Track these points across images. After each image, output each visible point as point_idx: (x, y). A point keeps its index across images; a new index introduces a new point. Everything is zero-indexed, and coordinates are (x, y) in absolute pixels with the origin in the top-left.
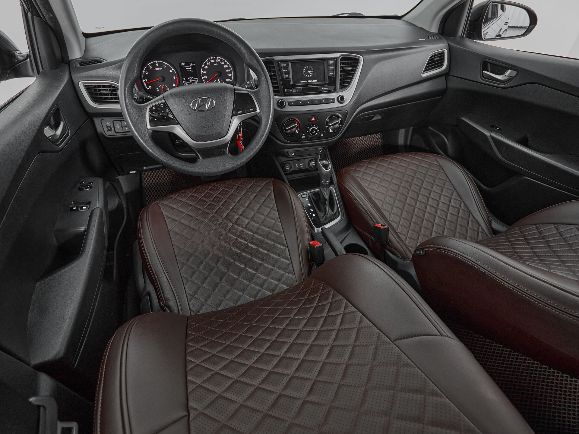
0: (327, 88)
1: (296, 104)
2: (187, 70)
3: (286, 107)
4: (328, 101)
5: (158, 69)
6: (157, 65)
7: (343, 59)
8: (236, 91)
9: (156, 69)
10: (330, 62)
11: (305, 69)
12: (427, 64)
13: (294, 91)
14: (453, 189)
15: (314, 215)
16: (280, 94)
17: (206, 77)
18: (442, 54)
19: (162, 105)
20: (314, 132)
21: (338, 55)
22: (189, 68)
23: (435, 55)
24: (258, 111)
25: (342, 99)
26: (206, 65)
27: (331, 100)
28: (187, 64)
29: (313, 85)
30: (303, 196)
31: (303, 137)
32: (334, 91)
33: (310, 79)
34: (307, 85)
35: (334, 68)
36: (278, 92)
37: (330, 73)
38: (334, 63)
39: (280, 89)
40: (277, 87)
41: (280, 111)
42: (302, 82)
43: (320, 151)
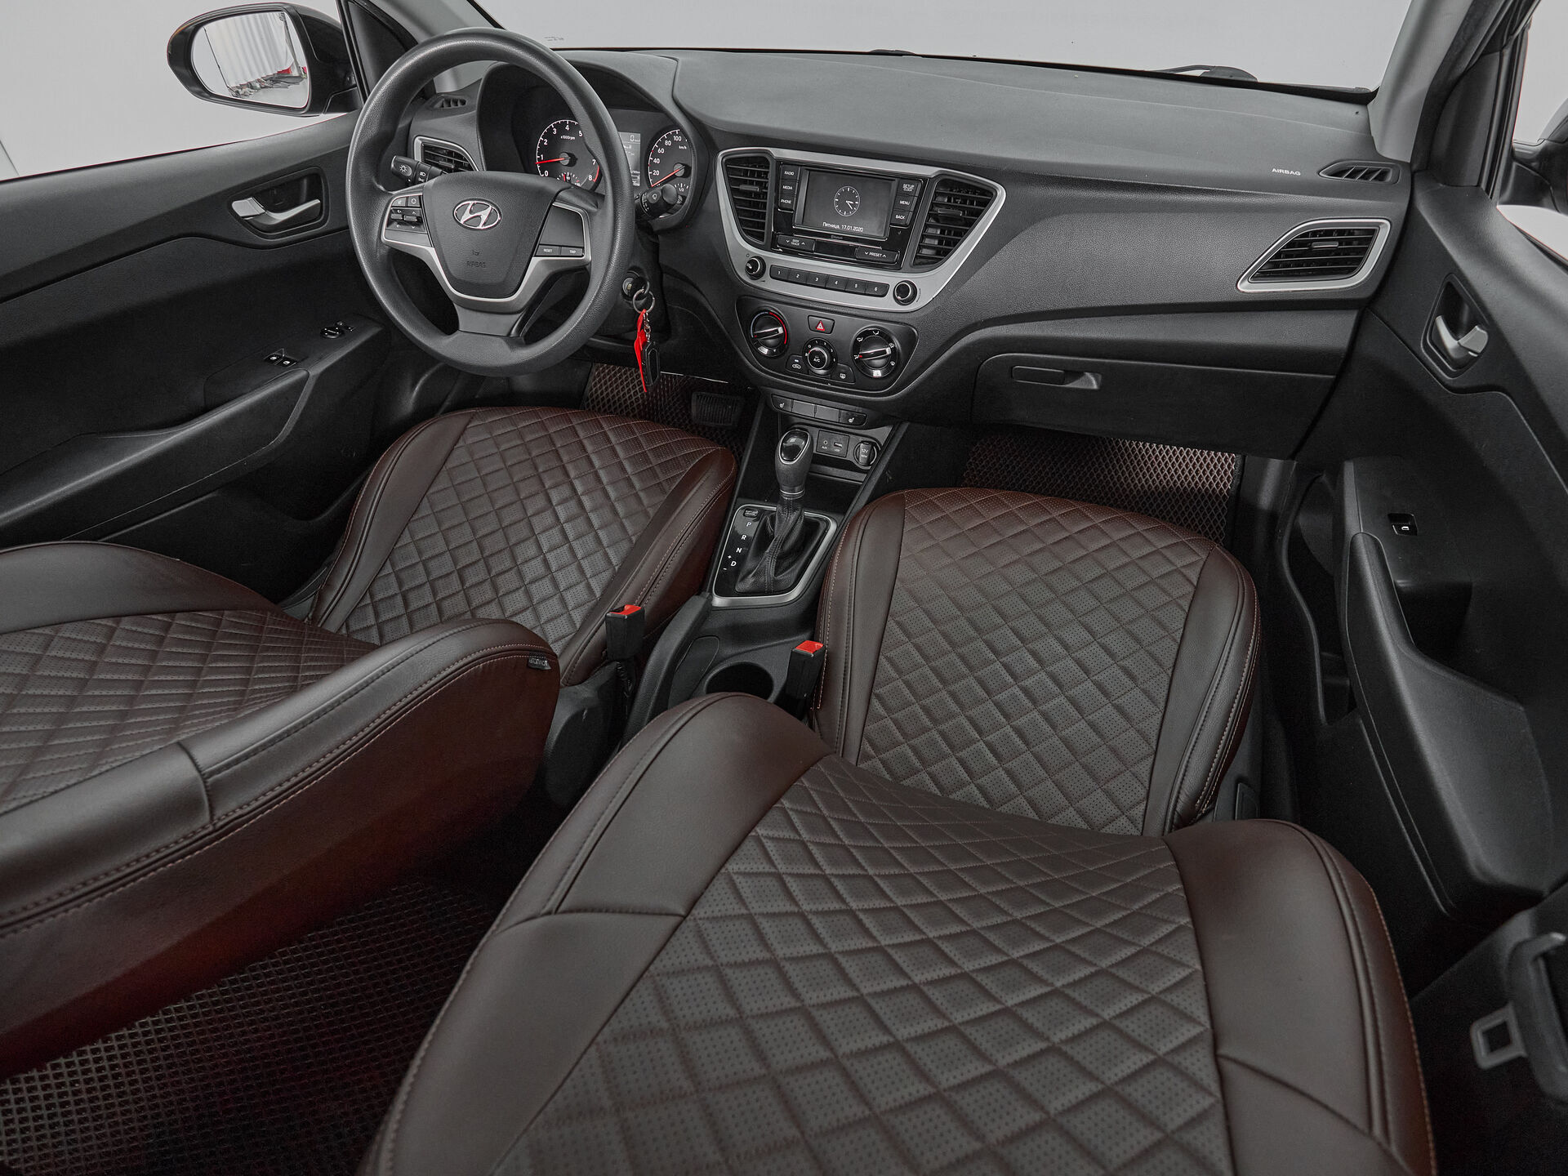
0: (878, 255)
1: (788, 276)
3: (763, 278)
4: (866, 288)
5: (568, 137)
6: (567, 128)
7: (945, 182)
8: (555, 204)
9: (565, 137)
10: (905, 186)
11: (841, 193)
12: (1278, 255)
13: (795, 242)
15: (734, 564)
16: (762, 243)
17: (657, 173)
18: (1370, 234)
19: (413, 201)
20: (818, 360)
21: (930, 171)
22: (628, 145)
23: (1314, 233)
24: (588, 256)
25: (905, 293)
26: (661, 145)
27: (876, 289)
29: (848, 239)
30: (748, 513)
31: (797, 366)
32: (896, 267)
33: (846, 221)
34: (830, 236)
35: (911, 204)
36: (760, 237)
37: (897, 217)
38: (915, 190)
39: (765, 231)
40: (762, 226)
41: (746, 283)
42: (826, 225)
43: (851, 421)
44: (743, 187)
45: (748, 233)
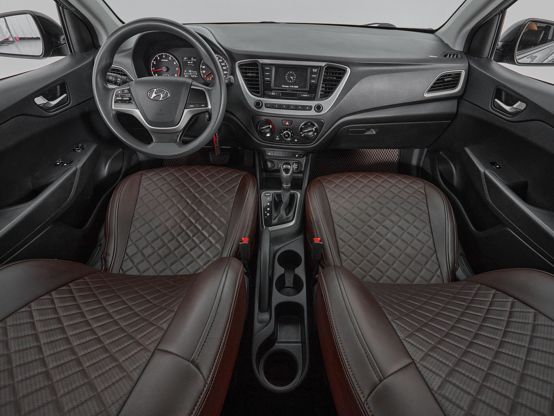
0: (306, 96)
1: (273, 106)
2: (189, 63)
3: (262, 108)
4: (304, 108)
5: (165, 60)
6: (164, 56)
7: (328, 68)
8: (192, 87)
9: (163, 60)
10: (314, 70)
11: (288, 74)
12: (435, 84)
13: (273, 94)
14: (427, 221)
15: (268, 214)
16: (259, 95)
17: (204, 72)
18: (459, 75)
19: (126, 91)
20: (287, 136)
21: (323, 64)
22: (191, 62)
23: (446, 76)
24: (210, 107)
25: (319, 108)
27: (308, 108)
28: (189, 59)
29: (293, 91)
30: (266, 195)
31: (277, 139)
32: (313, 99)
33: (291, 84)
34: (286, 90)
35: (317, 76)
36: (258, 93)
37: (312, 81)
38: (317, 71)
39: (260, 90)
40: (258, 88)
41: (256, 111)
42: (283, 86)
43: (297, 156)
44: (248, 75)
45: (252, 91)
